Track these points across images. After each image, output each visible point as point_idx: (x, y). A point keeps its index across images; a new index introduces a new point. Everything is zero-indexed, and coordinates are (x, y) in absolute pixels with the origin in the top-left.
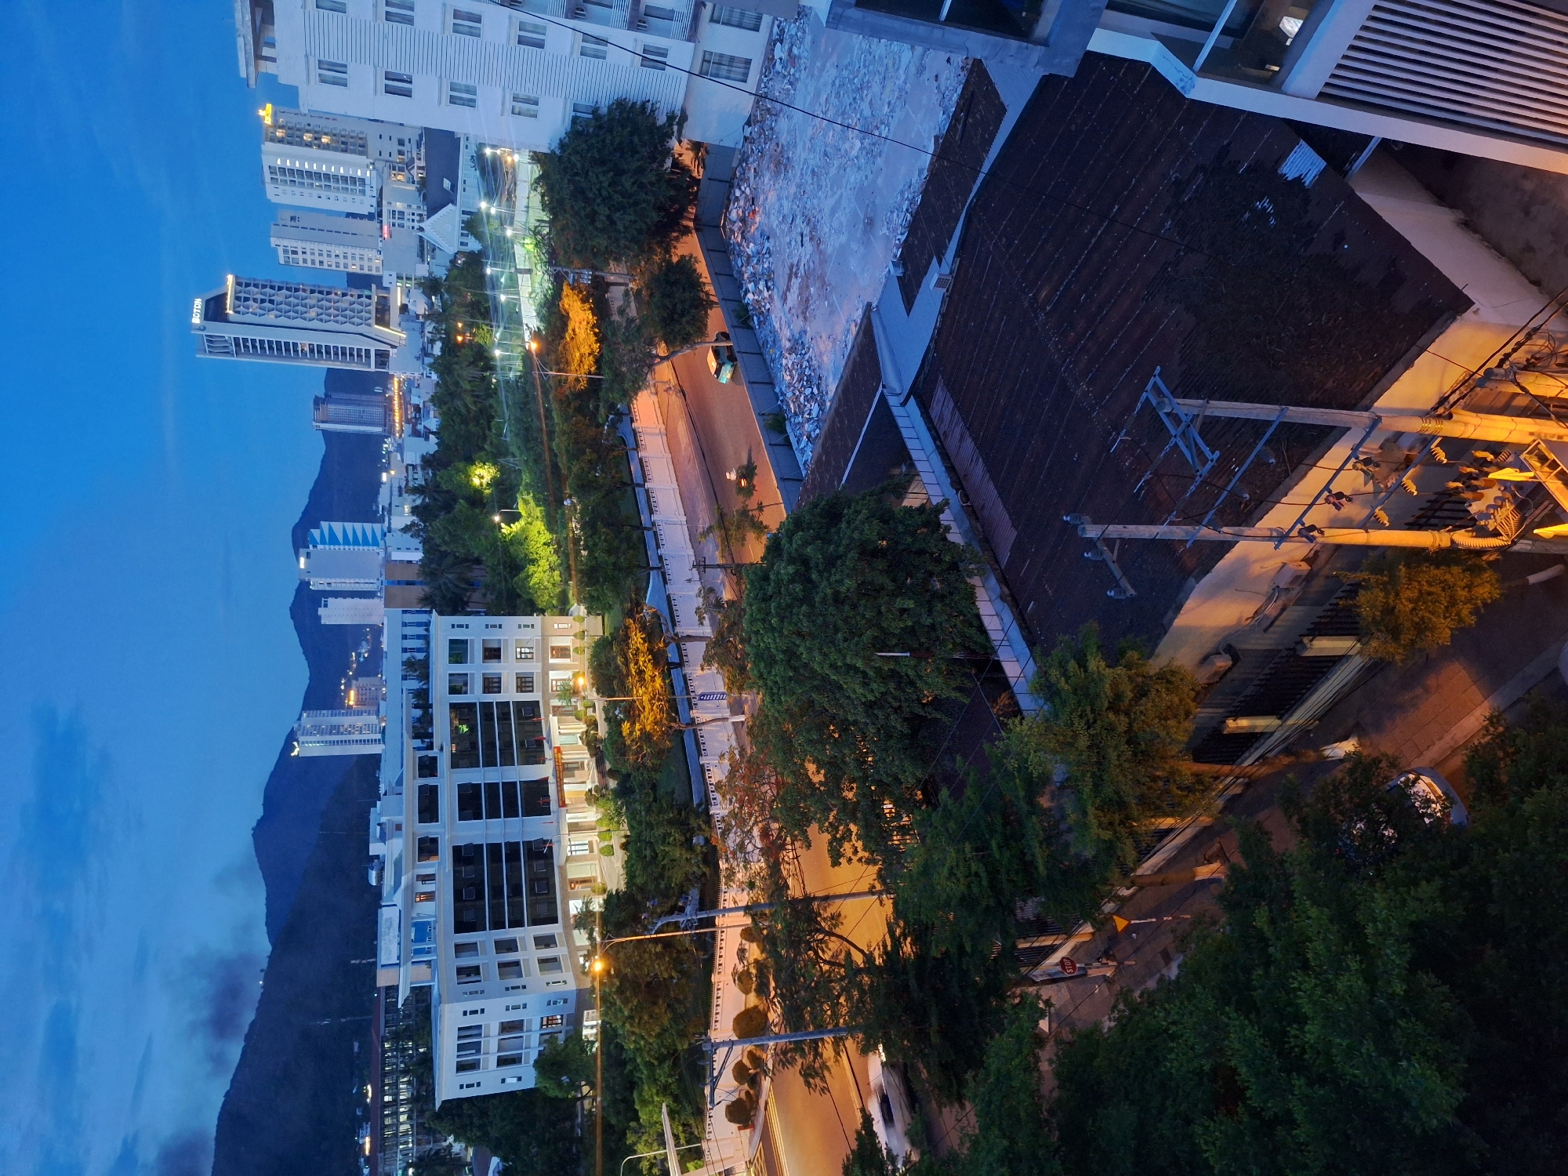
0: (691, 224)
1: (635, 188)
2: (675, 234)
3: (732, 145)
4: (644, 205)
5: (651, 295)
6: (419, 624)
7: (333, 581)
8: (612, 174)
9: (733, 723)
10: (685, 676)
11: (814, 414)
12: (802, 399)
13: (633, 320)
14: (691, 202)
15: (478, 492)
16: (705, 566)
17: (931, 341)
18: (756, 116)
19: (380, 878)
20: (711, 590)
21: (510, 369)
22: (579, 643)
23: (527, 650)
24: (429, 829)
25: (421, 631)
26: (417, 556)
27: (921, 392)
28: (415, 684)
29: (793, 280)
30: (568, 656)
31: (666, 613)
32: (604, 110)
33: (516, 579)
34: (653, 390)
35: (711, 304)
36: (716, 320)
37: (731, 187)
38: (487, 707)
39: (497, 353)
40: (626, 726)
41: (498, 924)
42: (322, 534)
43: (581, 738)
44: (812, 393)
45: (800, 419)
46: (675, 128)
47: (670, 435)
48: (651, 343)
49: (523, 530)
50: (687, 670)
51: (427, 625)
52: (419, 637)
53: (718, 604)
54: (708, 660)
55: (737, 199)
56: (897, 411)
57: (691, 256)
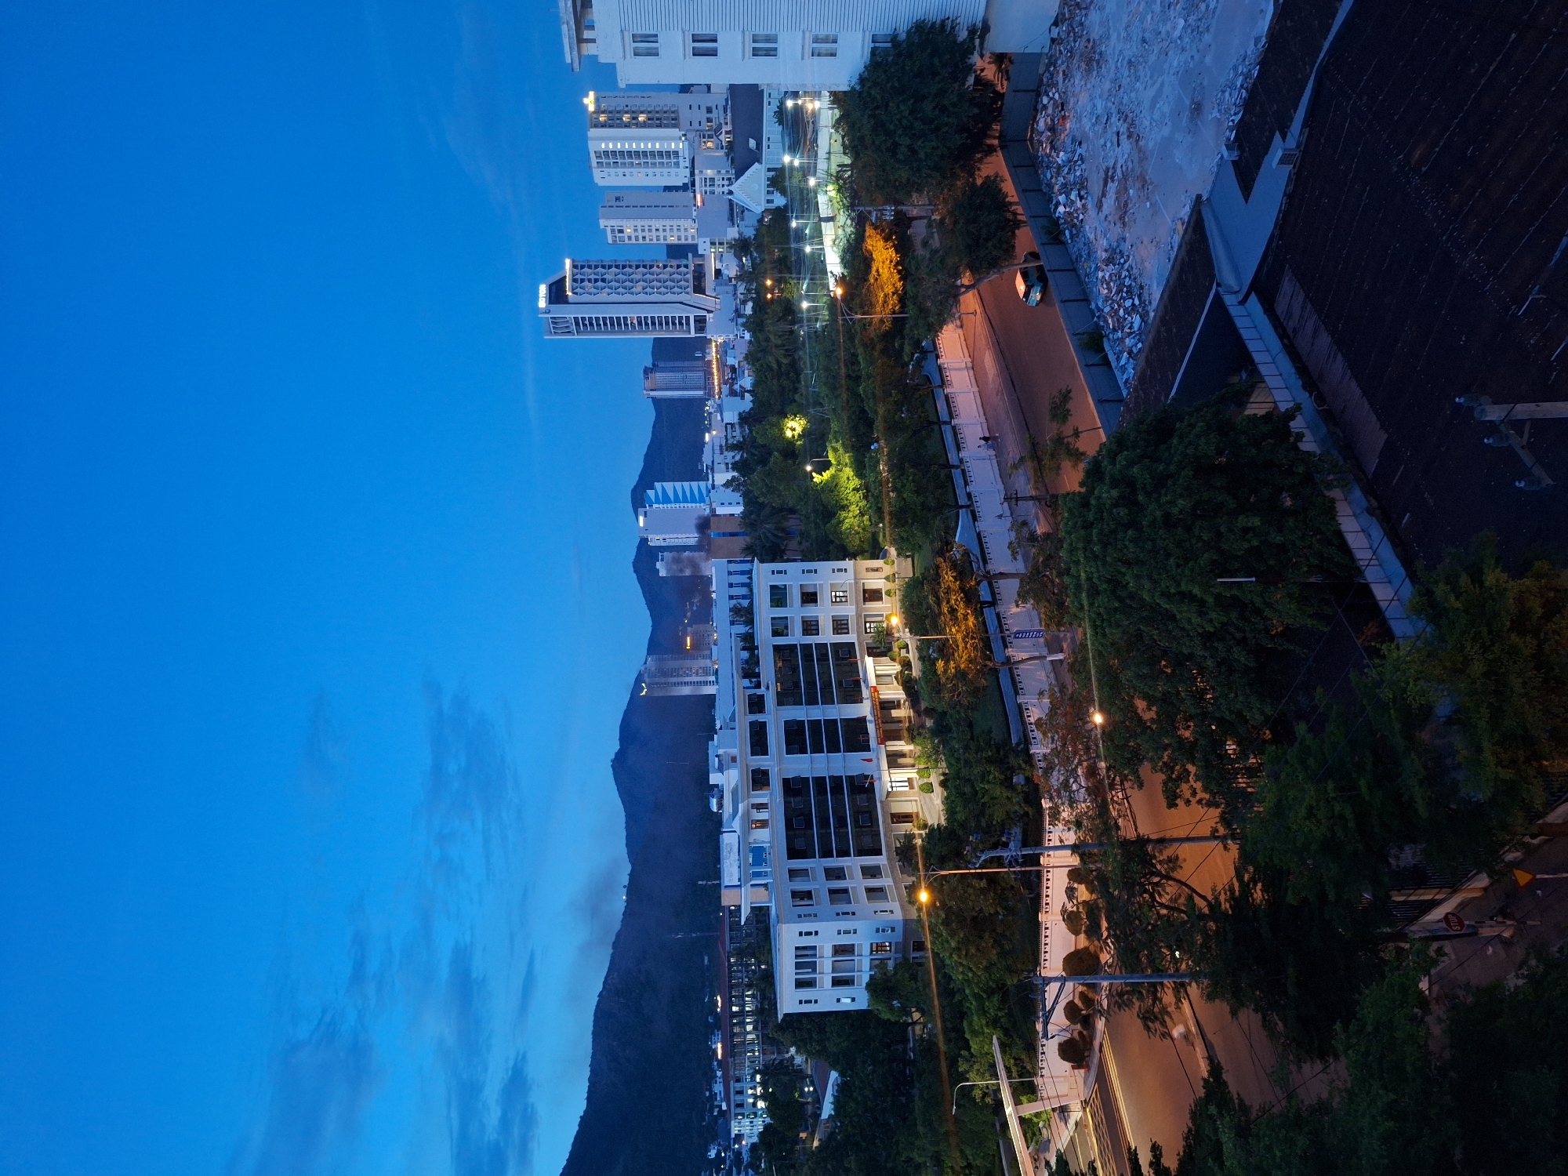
0: (996, 142)
1: (937, 112)
2: (978, 156)
3: (1038, 50)
4: (945, 129)
5: (956, 223)
6: (742, 573)
7: (667, 536)
8: (912, 101)
9: (1052, 661)
10: (998, 615)
11: (1136, 326)
12: (1121, 312)
13: (937, 251)
14: (995, 119)
15: (791, 443)
16: (1017, 499)
17: (1275, 228)
18: (1064, 15)
19: (720, 806)
20: (1025, 523)
21: (817, 320)
22: (890, 586)
23: (841, 594)
24: (761, 762)
25: (744, 579)
26: (738, 510)
27: (1264, 287)
28: (742, 629)
29: (1110, 184)
30: (880, 599)
31: (977, 551)
32: (903, 36)
33: (828, 525)
34: (958, 323)
35: (1017, 224)
36: (1025, 239)
37: (1039, 95)
38: (807, 648)
39: (805, 305)
40: (940, 664)
41: (827, 853)
42: (656, 494)
43: (896, 678)
44: (1133, 304)
45: (1119, 334)
46: (977, 42)
47: (975, 367)
48: (957, 275)
49: (833, 477)
50: (1000, 609)
51: (750, 572)
52: (743, 585)
53: (1033, 538)
54: (1023, 596)
55: (1045, 107)
56: (1235, 311)
57: (997, 175)
